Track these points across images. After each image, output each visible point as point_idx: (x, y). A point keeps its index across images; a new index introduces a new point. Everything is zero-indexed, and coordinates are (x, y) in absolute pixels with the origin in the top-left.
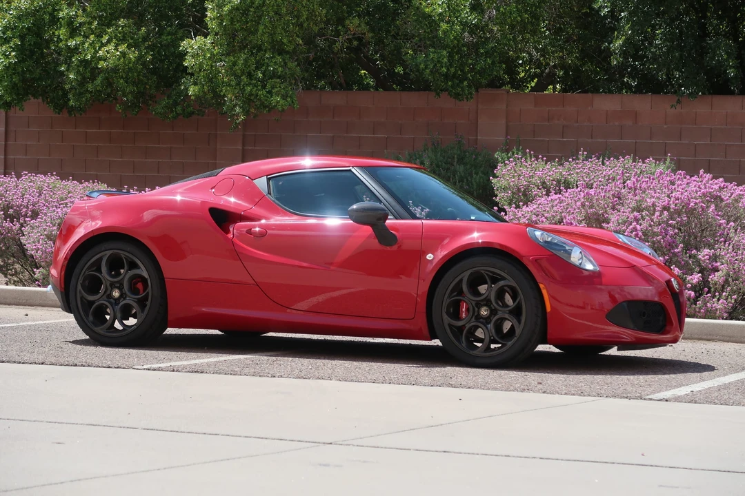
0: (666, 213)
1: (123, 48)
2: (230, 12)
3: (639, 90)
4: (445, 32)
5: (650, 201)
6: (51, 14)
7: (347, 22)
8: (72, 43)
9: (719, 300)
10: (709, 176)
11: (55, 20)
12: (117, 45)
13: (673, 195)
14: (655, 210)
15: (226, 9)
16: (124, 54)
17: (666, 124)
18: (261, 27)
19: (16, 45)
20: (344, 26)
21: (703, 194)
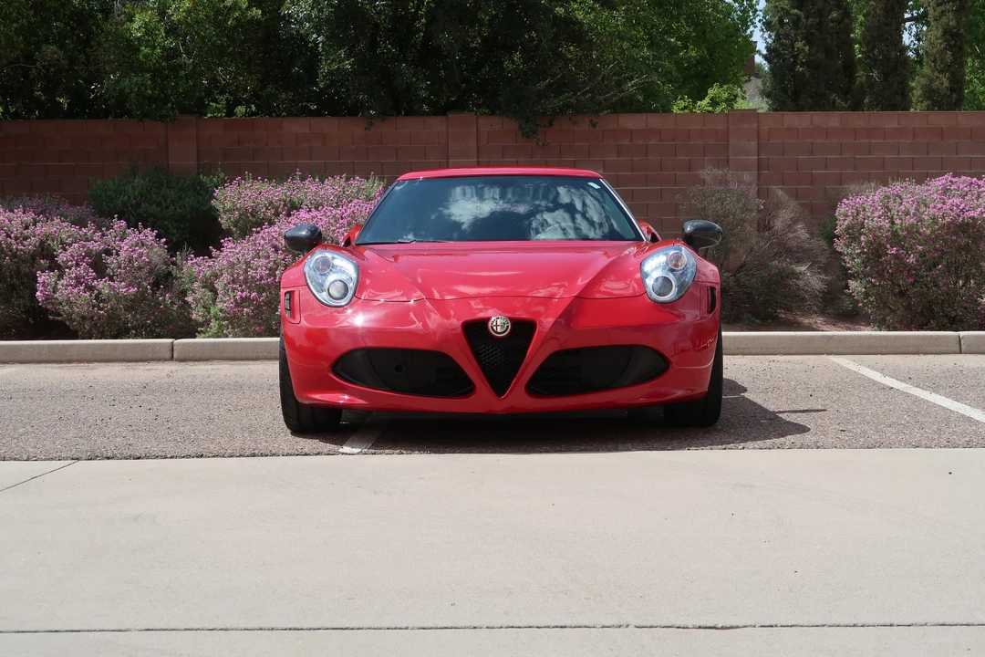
3: (317, 114)
4: (146, 56)
7: (44, 48)
17: (353, 144)
20: (40, 52)
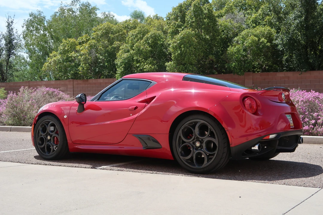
0: (302, 102)
1: (150, 66)
2: (178, 55)
5: (297, 99)
6: (132, 58)
7: (209, 56)
8: (138, 65)
9: (321, 128)
10: (314, 91)
11: (133, 60)
12: (149, 65)
13: (304, 97)
14: (299, 102)
15: (176, 54)
16: (151, 67)
17: (297, 79)
18: (186, 58)
19: (123, 67)
20: (208, 57)
21: (314, 96)
